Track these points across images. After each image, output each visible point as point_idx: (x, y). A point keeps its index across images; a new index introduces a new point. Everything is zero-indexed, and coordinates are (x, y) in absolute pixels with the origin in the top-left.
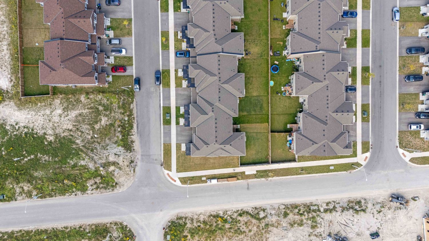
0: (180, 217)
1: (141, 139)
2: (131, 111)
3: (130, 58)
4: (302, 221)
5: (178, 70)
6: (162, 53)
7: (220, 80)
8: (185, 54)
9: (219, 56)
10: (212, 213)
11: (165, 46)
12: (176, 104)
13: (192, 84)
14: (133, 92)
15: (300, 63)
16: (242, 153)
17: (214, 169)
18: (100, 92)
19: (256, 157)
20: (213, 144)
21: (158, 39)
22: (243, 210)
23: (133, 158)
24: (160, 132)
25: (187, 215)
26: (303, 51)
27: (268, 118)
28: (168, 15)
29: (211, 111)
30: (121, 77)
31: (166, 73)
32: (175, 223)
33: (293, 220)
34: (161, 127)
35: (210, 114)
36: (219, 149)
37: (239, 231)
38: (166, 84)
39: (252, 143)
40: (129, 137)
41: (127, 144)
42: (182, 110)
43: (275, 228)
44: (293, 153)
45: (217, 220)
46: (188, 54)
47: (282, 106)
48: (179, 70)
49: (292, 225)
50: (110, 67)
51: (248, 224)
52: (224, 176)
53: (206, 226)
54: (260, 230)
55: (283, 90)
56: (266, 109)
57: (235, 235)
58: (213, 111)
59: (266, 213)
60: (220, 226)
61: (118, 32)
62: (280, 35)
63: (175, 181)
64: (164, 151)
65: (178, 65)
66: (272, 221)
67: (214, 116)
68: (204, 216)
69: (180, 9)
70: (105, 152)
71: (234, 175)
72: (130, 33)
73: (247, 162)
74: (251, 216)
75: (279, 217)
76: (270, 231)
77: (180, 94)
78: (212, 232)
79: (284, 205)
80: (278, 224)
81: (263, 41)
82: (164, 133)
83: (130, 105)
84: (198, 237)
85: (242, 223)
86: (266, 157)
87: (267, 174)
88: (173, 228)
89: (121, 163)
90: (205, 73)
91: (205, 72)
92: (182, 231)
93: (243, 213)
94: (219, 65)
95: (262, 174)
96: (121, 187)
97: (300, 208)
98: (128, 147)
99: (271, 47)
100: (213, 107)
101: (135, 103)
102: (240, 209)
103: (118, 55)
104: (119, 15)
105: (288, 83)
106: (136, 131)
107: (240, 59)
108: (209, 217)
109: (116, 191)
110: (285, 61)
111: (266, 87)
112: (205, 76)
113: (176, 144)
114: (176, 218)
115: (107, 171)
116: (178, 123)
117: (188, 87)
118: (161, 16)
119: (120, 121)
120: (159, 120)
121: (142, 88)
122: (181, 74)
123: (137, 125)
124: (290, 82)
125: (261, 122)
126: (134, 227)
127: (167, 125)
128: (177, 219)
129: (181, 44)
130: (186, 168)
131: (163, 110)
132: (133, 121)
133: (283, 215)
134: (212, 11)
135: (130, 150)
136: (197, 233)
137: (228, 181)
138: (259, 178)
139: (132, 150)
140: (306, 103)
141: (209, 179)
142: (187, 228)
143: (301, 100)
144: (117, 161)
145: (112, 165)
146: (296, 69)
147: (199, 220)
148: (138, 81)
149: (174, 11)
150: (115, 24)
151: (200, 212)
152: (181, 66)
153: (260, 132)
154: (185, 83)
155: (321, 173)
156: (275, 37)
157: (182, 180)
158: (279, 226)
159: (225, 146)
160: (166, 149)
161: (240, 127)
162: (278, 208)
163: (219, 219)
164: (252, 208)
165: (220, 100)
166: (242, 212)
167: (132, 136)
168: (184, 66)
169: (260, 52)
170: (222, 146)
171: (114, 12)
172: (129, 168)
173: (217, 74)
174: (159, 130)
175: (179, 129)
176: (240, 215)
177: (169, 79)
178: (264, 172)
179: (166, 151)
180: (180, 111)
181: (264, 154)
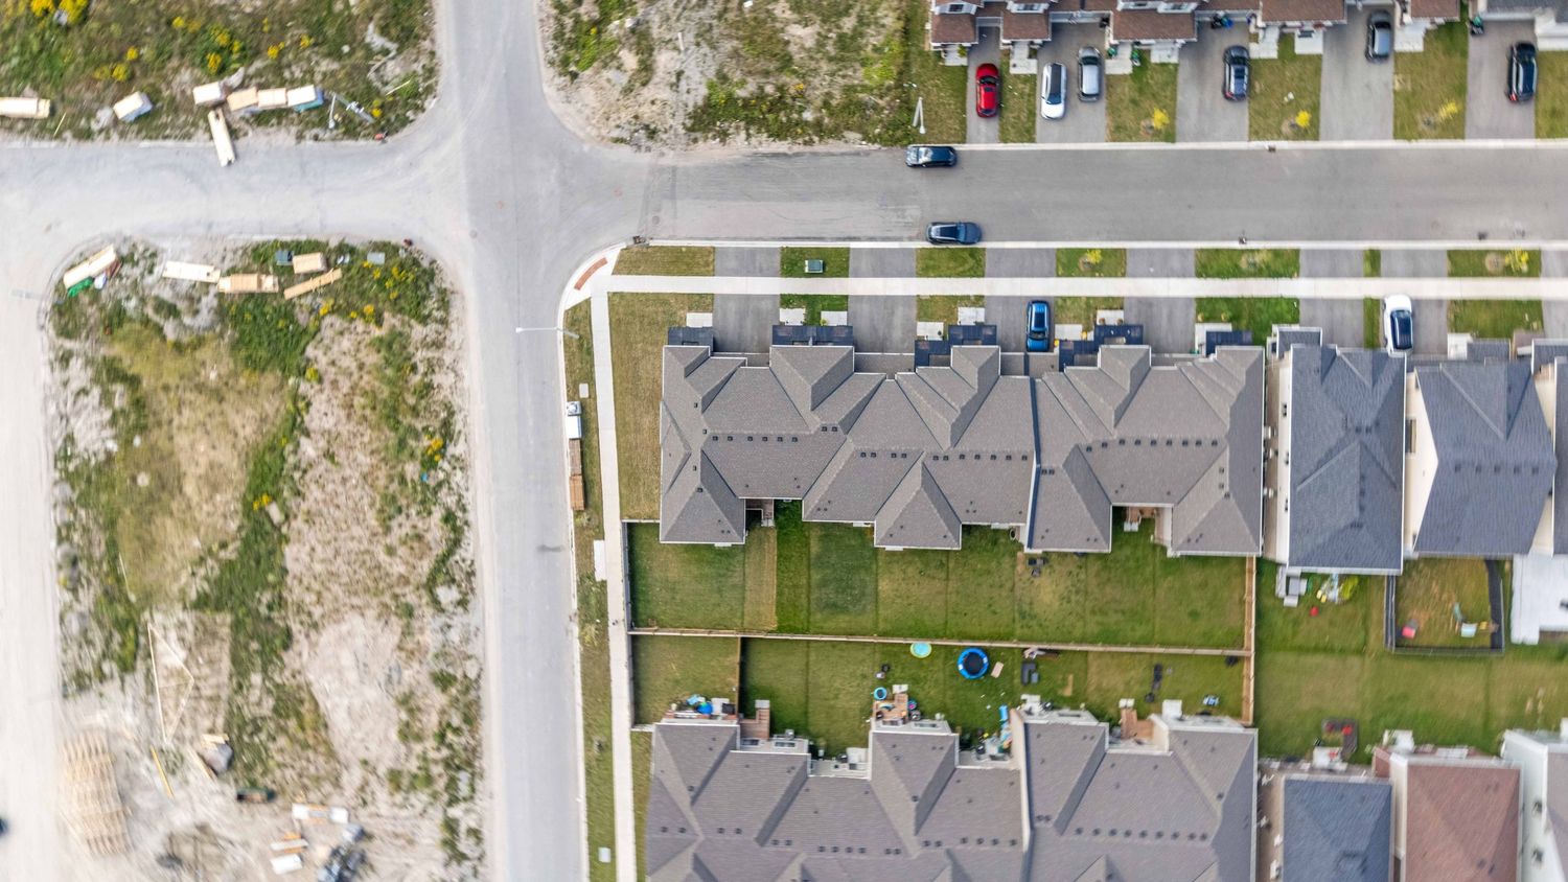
0: (448, 301)
1: (731, 167)
2: (835, 133)
3: (1028, 131)
4: (419, 738)
5: (982, 306)
6: (1047, 250)
7: (936, 458)
8: (1039, 333)
9: (1025, 458)
10: (458, 417)
11: (1069, 264)
12: (857, 296)
13: (927, 354)
14: (905, 142)
15: (993, 758)
16: (669, 532)
17: (617, 429)
18: (908, 20)
19: (656, 580)
20: (705, 426)
21: (1098, 236)
22: (466, 528)
23: (664, 136)
24: (757, 236)
25: (453, 326)
26: (1034, 767)
27: (796, 631)
28: (1184, 275)
29: (824, 422)
30: (961, 99)
31: (971, 262)
32: (427, 285)
33: (422, 706)
34: (774, 239)
35: (817, 418)
36: (686, 448)
37: (391, 510)
39: (707, 570)
40: (742, 124)
41: (715, 118)
42: (833, 318)
43: (396, 639)
44: (664, 715)
45: (434, 433)
46: (1038, 344)
47: (837, 685)
48: (982, 311)
49: (406, 701)
50: (996, 60)
51: (416, 545)
52: (591, 462)
53: (414, 393)
54: (392, 586)
55: (896, 689)
56: (830, 625)
57: (378, 498)
58: (825, 429)
59: (451, 608)
60: (412, 443)
61: (1126, 91)
62: (1098, 689)
63: (578, 287)
64: (689, 249)
65: (1000, 308)
66: (422, 630)
67: (807, 433)
68: (451, 387)
69: (1206, 320)
70: (690, 37)
71: (593, 499)
72: (1122, 135)
73: (637, 549)
74: (444, 555)
75: (436, 656)
76: (386, 622)
77: (893, 313)
78: (391, 414)
79: (479, 676)
80: (409, 652)
81: (1078, 624)
82: (753, 252)
83: (860, 129)
84: (375, 364)
85: (420, 525)
86: (653, 618)
87: (592, 618)
88: (411, 277)
89: (648, 93)
90: (965, 403)
91: (968, 403)
92: (397, 308)
93: (455, 529)
94: (994, 457)
95: (593, 601)
96: (562, 93)
97: (466, 733)
98: (707, 119)
99: (1057, 652)
100: (840, 429)
101: (865, 146)
102: (470, 517)
103: (1044, 90)
104: (1189, 96)
105: (920, 710)
106: (763, 149)
107: (1013, 535)
108: (445, 404)
109: (548, 73)
110: (1003, 702)
111: (910, 628)
112: (953, 404)
113: (713, 295)
114: (444, 286)
115: (620, 42)
116: (787, 301)
117: (919, 340)
118: (1183, 252)
119: (801, 94)
120: (800, 235)
121: (918, 173)
122: (967, 316)
123: (785, 155)
124: (923, 716)
125: (780, 606)
126: (417, 134)
127: (782, 263)
128: (443, 292)
129: (1076, 320)
130: (623, 328)
131: (837, 249)
132: (800, 141)
133: (442, 670)
134: (1192, 436)
135: (693, 125)
136: (388, 362)
137: (570, 478)
138: (578, 591)
139: (693, 135)
140: (844, 771)
141: (583, 408)
142: (410, 326)
143: (854, 754)
144: (656, 79)
145: (641, 62)
146: (970, 742)
147: (437, 369)
148: (944, 160)
149: (1199, 300)
150: (1154, 79)
151: (465, 373)
152: (997, 320)
153: (744, 598)
154: (931, 330)
155: (589, 817)
156: (1093, 669)
157: (582, 313)
158: (403, 655)
159: (695, 469)
160: (694, 257)
161: (770, 528)
162: (470, 653)
163: (437, 441)
164: (472, 562)
165: (863, 455)
166: (458, 523)
167: (743, 134)
168: (994, 328)
169: (1037, 610)
170: (696, 459)
171: (1200, 76)
172: (629, 123)
173: (962, 448)
174: (762, 235)
175: (766, 306)
176: (449, 518)
177: (948, 272)
178: (599, 609)
179: (687, 260)
180: (830, 309)
181: (664, 612)
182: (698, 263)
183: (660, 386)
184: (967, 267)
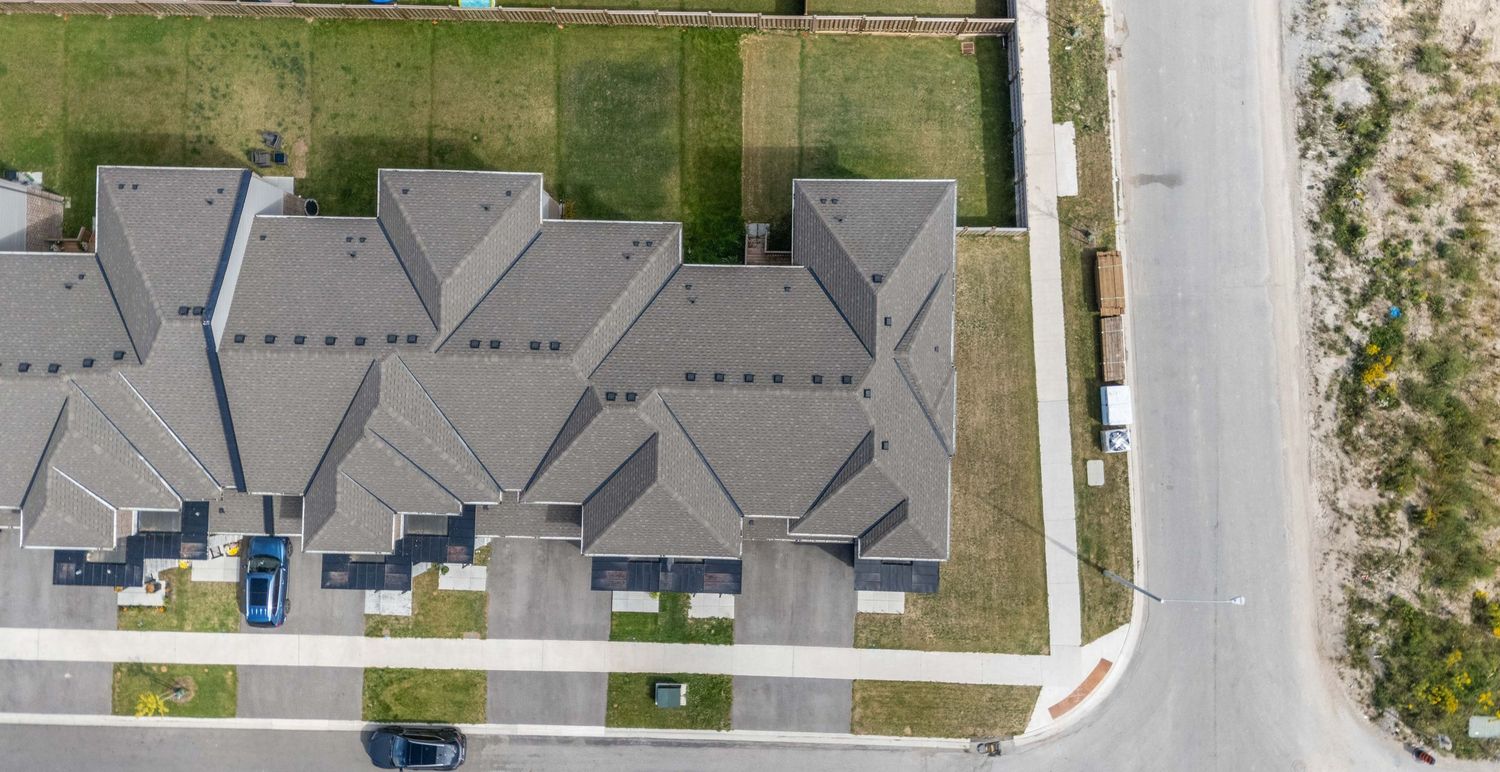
0: (1349, 643)
5: (369, 617)
6: (253, 715)
7: (412, 339)
9: (237, 338)
10: (1330, 426)
11: (213, 690)
12: (594, 638)
13: (453, 537)
16: (938, 199)
17: (1035, 402)
19: (962, 124)
20: (866, 404)
22: (1316, 218)
24: (774, 752)
25: (1339, 596)
27: (704, 28)
29: (632, 410)
31: (387, 696)
32: (1389, 676)
34: (743, 745)
35: (647, 419)
36: (906, 361)
38: (459, 697)
39: (869, 143)
42: (637, 601)
43: (1448, 7)
45: (1376, 397)
46: (267, 552)
48: (370, 610)
51: (1410, 185)
52: (1082, 340)
53: (1415, 471)
54: (1454, 107)
56: (644, 43)
57: (1482, 274)
58: (631, 397)
59: (1344, 66)
60: (1417, 377)
63: (1105, 665)
64: (899, 732)
66: (1399, 25)
67: (666, 390)
68: (1345, 481)
71: (1077, 273)
74: (1358, 166)
76: (1466, 40)
77: (531, 606)
78: (1458, 426)
81: (198, 50)
82: (781, 723)
85: (1403, 224)
86: (968, 52)
87: (1079, 52)
88: (1420, 692)
90: (358, 445)
91: (353, 445)
92: (1446, 633)
93: (1338, 216)
94: (300, 340)
95: (1078, 83)
100: (602, 396)
102: (1307, 238)
108: (1355, 449)
111: (498, 39)
112: (380, 445)
113: (856, 646)
114: (1357, 673)
116: (720, 632)
117: (476, 560)
120: (695, 752)
122: (396, 603)
125: (734, 78)
127: (729, 701)
128: (1359, 661)
129: (203, 590)
130: (1022, 587)
131: (629, 724)
136: (1464, 530)
137: (1122, 310)
138: (1106, 103)
141: (1098, 441)
142: (1421, 597)
147: (1371, 516)
151: (1317, 509)
153: (801, 92)
154: (459, 578)
157: (1098, 616)
159: (887, 321)
160: (890, 716)
161: (755, 220)
163: (1371, 380)
164: (1303, 156)
165: (555, 347)
166: (1330, 227)
168: (326, 583)
169: (271, 75)
170: (885, 339)
173: (362, 359)
174: (763, 753)
175: (759, 624)
176: (1352, 234)
177: (429, 678)
178: (1066, 69)
179: (901, 711)
180: (644, 616)
181: (947, 66)
182: (882, 704)
183: (956, 481)
184: (395, 688)
